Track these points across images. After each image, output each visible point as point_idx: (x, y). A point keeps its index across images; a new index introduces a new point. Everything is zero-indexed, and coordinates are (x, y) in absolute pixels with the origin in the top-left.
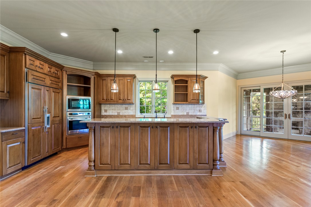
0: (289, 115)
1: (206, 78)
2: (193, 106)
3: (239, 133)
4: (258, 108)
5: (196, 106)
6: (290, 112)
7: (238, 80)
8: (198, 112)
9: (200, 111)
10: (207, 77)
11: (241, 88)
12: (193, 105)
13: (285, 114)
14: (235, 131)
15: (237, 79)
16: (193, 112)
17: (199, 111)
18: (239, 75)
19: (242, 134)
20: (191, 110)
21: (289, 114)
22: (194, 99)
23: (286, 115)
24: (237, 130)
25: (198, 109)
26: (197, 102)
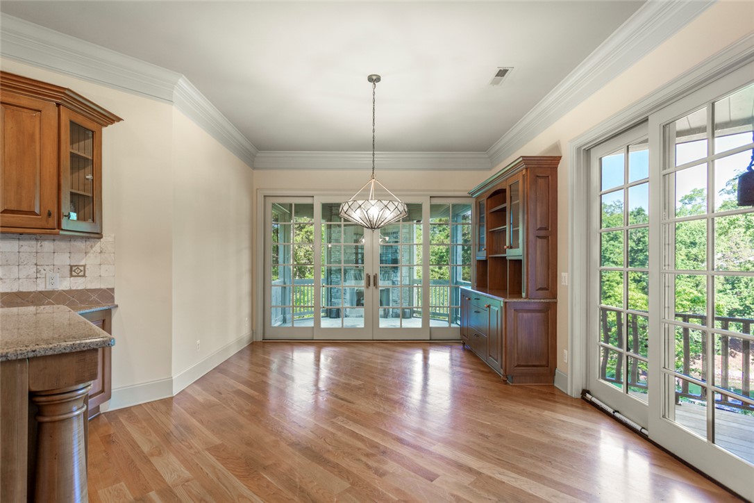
0: (375, 277)
1: (111, 119)
2: (28, 246)
3: (260, 339)
4: (309, 260)
5: (48, 245)
6: (377, 271)
7: (255, 171)
8: (63, 277)
9: (75, 271)
10: (119, 119)
11: (265, 196)
12: (34, 243)
13: (367, 274)
14: (245, 332)
15: (254, 168)
16: (28, 277)
17: (71, 270)
18: (258, 155)
19: (267, 336)
20: (15, 269)
21: (374, 274)
22: (24, 208)
23: (368, 277)
24: (254, 329)
25: (63, 260)
26: (43, 224)
